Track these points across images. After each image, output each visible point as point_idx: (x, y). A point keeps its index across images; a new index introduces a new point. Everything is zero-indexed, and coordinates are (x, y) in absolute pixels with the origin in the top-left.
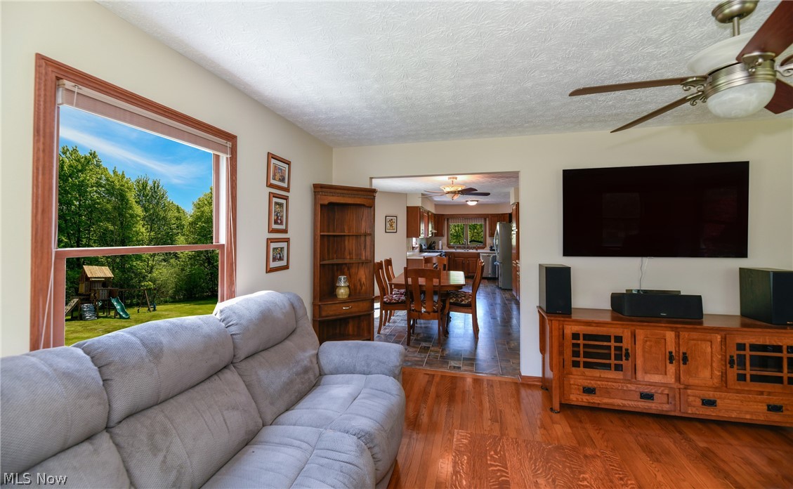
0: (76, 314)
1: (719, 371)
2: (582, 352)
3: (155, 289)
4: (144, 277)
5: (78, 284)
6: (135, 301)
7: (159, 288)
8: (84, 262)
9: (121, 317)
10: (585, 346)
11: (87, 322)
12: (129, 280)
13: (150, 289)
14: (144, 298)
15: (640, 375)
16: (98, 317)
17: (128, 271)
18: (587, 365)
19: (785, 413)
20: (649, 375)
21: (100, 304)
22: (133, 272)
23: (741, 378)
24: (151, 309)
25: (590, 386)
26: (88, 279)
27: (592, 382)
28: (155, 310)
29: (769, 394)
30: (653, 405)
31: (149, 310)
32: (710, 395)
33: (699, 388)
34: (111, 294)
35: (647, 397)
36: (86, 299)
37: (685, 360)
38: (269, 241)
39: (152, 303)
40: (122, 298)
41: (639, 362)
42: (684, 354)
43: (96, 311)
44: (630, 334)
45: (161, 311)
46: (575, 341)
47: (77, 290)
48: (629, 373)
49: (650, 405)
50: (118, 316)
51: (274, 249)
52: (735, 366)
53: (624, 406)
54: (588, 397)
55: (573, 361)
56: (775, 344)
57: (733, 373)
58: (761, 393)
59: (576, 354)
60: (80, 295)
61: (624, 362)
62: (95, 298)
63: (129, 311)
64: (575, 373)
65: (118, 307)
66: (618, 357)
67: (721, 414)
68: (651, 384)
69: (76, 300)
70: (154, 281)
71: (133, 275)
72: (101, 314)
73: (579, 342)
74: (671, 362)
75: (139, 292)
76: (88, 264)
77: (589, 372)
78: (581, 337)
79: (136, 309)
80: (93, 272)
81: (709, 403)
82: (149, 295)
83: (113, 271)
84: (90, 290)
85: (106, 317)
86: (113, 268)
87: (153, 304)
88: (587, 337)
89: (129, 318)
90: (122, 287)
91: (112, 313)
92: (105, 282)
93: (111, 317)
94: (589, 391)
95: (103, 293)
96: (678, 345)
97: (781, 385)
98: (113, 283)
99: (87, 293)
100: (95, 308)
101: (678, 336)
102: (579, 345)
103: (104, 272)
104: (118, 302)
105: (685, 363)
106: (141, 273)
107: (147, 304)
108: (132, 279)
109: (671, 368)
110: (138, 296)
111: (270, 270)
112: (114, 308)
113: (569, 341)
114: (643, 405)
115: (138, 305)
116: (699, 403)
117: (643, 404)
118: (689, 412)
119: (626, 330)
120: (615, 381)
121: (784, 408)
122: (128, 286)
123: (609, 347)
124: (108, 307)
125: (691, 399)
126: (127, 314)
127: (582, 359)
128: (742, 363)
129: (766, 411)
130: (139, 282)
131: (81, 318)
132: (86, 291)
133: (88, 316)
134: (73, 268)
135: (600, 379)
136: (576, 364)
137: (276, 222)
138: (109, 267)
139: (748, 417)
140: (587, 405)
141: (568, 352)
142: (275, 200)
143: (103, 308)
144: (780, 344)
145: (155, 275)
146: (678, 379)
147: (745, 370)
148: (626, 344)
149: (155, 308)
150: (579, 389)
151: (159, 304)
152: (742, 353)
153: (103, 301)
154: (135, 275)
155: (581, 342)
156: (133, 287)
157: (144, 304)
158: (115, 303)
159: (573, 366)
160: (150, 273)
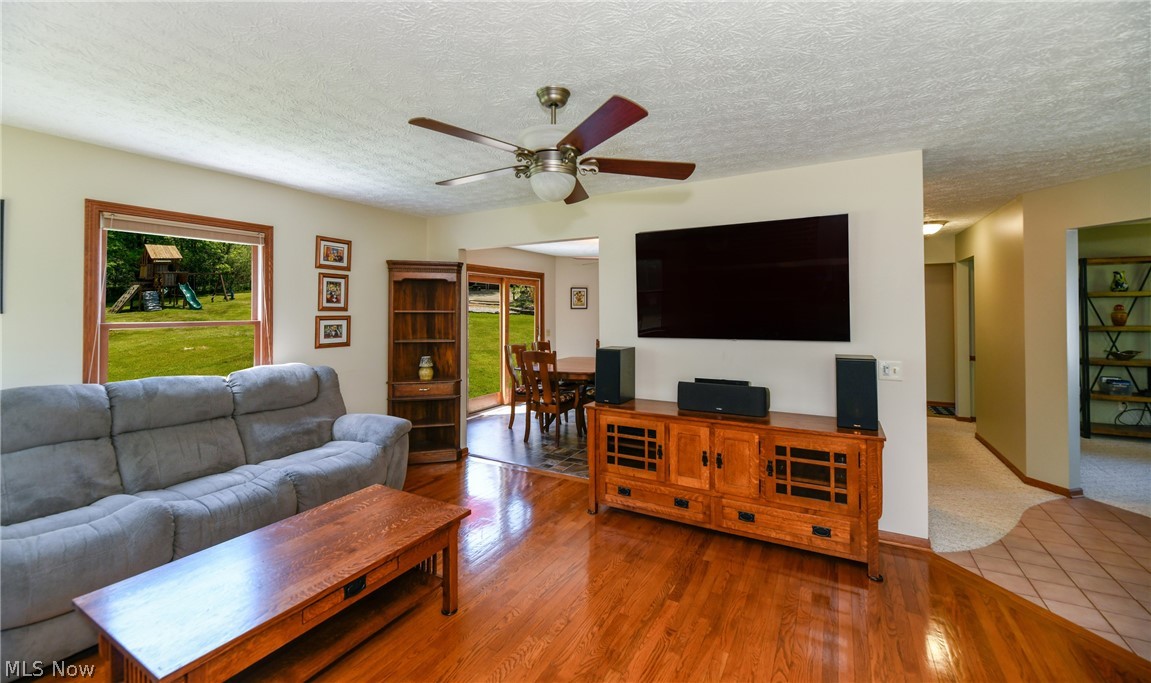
0: (136, 304)
1: (756, 479)
2: (616, 447)
3: (233, 273)
4: (219, 259)
5: (139, 267)
6: (208, 287)
7: (238, 272)
8: (146, 240)
9: (191, 308)
10: (620, 439)
11: (150, 314)
12: (201, 261)
13: (227, 273)
14: (220, 284)
15: (673, 477)
16: (164, 307)
17: (201, 252)
18: (622, 462)
19: (833, 538)
20: (683, 478)
21: (166, 291)
22: (206, 253)
23: (781, 489)
24: (228, 298)
25: (624, 486)
26: (150, 260)
27: (627, 482)
28: (232, 298)
29: (815, 512)
30: (687, 514)
31: (225, 298)
32: (748, 507)
33: (737, 498)
34: (179, 279)
35: (681, 503)
36: (149, 285)
37: (719, 462)
38: (319, 319)
39: (229, 290)
40: (193, 284)
41: (673, 462)
42: (719, 455)
43: (161, 299)
44: (663, 428)
45: (241, 299)
46: (610, 434)
47: (137, 274)
48: (663, 475)
49: (683, 513)
50: (188, 306)
51: (326, 327)
52: (774, 474)
53: (658, 512)
54: (622, 499)
55: (609, 457)
56: (820, 450)
57: (772, 482)
58: (806, 511)
59: (611, 448)
60: (142, 280)
61: (657, 461)
62: (160, 284)
63: (201, 300)
64: (610, 470)
65: (188, 295)
66: (652, 455)
67: (758, 532)
68: (686, 489)
69: (136, 287)
70: (231, 263)
71: (205, 256)
72: (166, 304)
73: (613, 434)
74: (705, 465)
75: (214, 276)
76: (151, 243)
77: (624, 470)
78: (616, 429)
79: (209, 297)
80: (155, 252)
81: (747, 517)
82: (226, 281)
83: (182, 252)
84: (154, 274)
85: (173, 307)
86: (182, 247)
87: (230, 292)
88: (622, 429)
89: (200, 309)
90: (192, 271)
91: (181, 303)
92: (172, 265)
93: (178, 308)
94: (624, 492)
95: (169, 278)
96: (712, 444)
97: (827, 502)
98: (182, 266)
99: (150, 278)
100: (160, 296)
101: (712, 434)
102: (613, 438)
103: (172, 253)
104: (187, 288)
105: (719, 467)
106: (215, 254)
107: (223, 291)
108: (205, 261)
109: (705, 472)
110: (212, 282)
111: (319, 346)
112: (183, 296)
113: (604, 434)
114: (674, 512)
115: (212, 292)
116: (735, 515)
117: (677, 511)
118: (725, 526)
119: (659, 424)
120: (650, 482)
121: (832, 533)
122: (200, 269)
123: (642, 443)
124: (174, 295)
125: (727, 510)
126: (198, 304)
127: (616, 455)
128: (781, 472)
129: (810, 534)
130: (214, 265)
131: (143, 308)
132: (148, 275)
133: (151, 305)
134: (133, 248)
135: (635, 478)
136: (611, 460)
137: (328, 301)
138: (177, 246)
139: (788, 538)
140: (621, 507)
141: (604, 445)
142: (326, 280)
143: (169, 297)
144: (826, 450)
145: (232, 256)
146: (712, 485)
147: (786, 479)
148: (659, 440)
149: (232, 296)
150: (614, 489)
151: (238, 291)
152: (782, 458)
153: (170, 288)
154: (209, 255)
155: (616, 434)
156: (206, 270)
157: (220, 292)
158: (184, 291)
159: (608, 462)
160: (227, 253)
